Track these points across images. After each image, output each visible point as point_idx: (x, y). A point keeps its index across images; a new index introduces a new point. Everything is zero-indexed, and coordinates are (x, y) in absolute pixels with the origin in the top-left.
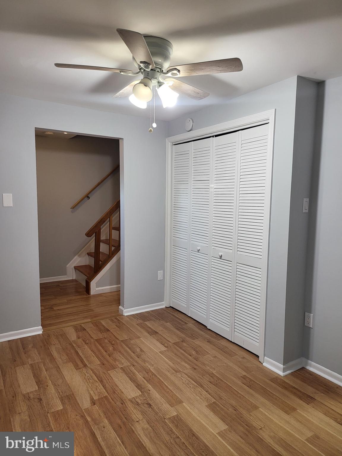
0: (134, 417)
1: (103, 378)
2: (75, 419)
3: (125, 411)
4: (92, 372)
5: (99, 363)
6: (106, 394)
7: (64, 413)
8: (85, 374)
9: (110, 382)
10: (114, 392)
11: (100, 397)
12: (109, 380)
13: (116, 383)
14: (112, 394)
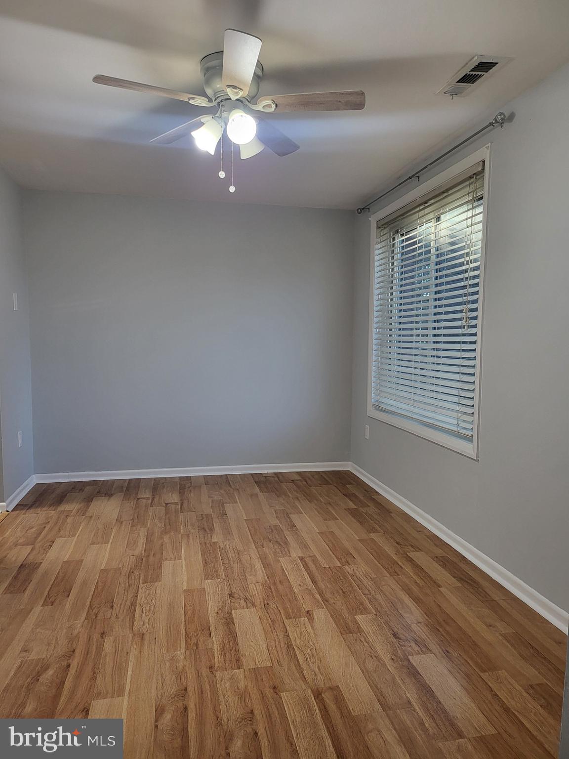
0: (259, 587)
1: (284, 651)
2: (336, 599)
3: (268, 596)
4: (305, 672)
5: (283, 695)
6: (286, 622)
7: (353, 610)
8: (319, 669)
9: (275, 640)
10: (273, 622)
11: (297, 619)
12: (274, 646)
13: (264, 637)
14: (278, 620)
